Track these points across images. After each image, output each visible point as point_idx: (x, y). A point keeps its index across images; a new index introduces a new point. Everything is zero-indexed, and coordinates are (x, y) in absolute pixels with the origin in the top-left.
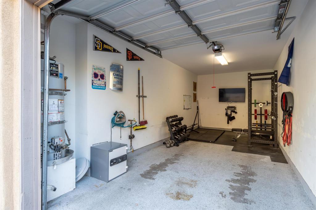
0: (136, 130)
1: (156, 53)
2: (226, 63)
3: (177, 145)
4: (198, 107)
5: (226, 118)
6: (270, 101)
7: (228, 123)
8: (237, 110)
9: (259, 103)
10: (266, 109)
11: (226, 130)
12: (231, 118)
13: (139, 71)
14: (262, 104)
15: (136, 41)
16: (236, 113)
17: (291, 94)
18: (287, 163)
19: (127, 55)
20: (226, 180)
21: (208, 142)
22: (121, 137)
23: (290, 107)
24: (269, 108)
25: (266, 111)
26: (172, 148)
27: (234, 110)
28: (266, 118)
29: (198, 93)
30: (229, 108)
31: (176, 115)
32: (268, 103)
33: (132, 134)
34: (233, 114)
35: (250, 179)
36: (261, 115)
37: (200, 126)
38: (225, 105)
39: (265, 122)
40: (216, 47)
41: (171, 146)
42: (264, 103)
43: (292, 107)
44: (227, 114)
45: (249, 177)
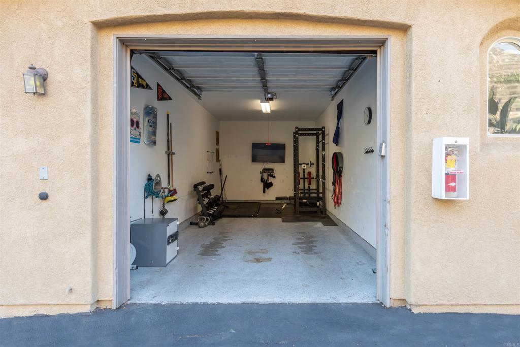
0: (169, 201)
1: (197, 94)
2: (269, 111)
3: (212, 223)
4: (220, 170)
5: (262, 185)
6: (314, 161)
7: (264, 192)
8: (275, 174)
9: (302, 164)
10: (309, 171)
11: (261, 202)
12: (267, 185)
13: (168, 115)
14: (305, 165)
15: (187, 81)
16: (274, 177)
17: (341, 154)
18: (337, 225)
19: (158, 92)
20: (293, 244)
21: (249, 216)
22: (152, 213)
23: (340, 167)
24: (313, 170)
25: (309, 173)
26: (206, 228)
27: (271, 173)
28: (310, 183)
29: (221, 147)
30: (265, 170)
31: (203, 182)
32: (312, 164)
33: (165, 208)
34: (271, 180)
35: (312, 240)
36: (304, 178)
37: (224, 199)
38: (260, 167)
39: (309, 187)
40: (269, 96)
41: (205, 226)
42: (307, 164)
43: (342, 167)
44: (262, 180)
45: (311, 239)
